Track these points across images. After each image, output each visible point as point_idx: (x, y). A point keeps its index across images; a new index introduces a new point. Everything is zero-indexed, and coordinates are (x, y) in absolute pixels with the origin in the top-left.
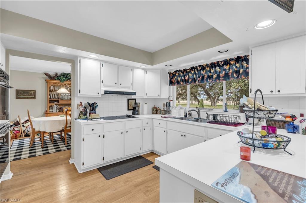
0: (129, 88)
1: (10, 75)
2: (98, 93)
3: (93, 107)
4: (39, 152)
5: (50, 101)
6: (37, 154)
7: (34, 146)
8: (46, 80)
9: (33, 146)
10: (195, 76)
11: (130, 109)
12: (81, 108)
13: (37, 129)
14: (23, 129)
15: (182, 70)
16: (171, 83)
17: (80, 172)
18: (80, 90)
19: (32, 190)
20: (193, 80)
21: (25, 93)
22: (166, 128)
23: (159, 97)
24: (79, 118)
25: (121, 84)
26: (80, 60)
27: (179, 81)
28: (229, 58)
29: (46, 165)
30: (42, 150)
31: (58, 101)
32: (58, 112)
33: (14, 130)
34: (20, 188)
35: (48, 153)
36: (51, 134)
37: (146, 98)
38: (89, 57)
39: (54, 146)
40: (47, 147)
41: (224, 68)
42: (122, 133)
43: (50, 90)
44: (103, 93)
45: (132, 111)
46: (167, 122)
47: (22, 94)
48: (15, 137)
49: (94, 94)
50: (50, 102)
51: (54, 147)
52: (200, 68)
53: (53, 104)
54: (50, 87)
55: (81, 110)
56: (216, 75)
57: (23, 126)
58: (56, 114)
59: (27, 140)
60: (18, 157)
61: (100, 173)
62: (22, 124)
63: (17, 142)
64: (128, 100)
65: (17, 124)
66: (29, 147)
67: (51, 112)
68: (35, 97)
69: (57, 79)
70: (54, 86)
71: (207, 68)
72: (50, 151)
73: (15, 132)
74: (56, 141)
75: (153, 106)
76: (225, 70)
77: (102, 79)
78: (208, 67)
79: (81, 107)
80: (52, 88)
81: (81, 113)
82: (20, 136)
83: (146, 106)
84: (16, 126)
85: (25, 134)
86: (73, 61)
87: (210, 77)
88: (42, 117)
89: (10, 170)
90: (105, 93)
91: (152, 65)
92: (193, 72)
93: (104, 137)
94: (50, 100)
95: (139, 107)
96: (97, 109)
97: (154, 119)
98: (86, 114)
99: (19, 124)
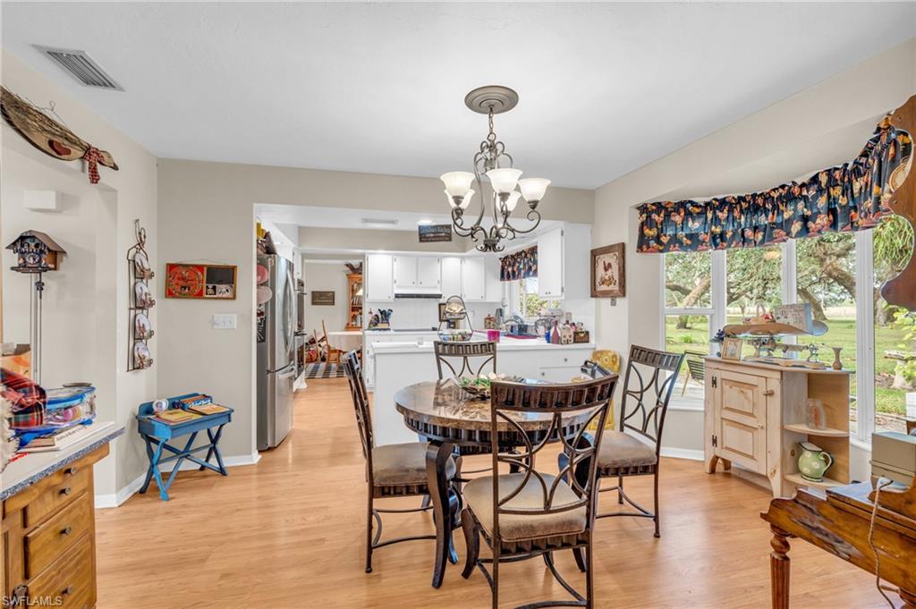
0: (436, 288)
2: (389, 297)
3: (385, 315)
6: (330, 376)
8: (347, 276)
9: (328, 369)
12: (371, 317)
13: (332, 347)
14: (320, 349)
21: (322, 295)
23: (483, 300)
24: (369, 329)
25: (421, 283)
26: (367, 256)
27: (510, 273)
33: (309, 350)
38: (377, 252)
43: (353, 290)
44: (394, 297)
47: (318, 298)
48: (310, 360)
49: (385, 298)
50: (353, 310)
53: (356, 313)
54: (353, 286)
55: (371, 319)
57: (320, 345)
59: (323, 365)
62: (319, 342)
63: (311, 365)
64: (440, 305)
65: (313, 341)
67: (353, 325)
68: (334, 302)
70: (358, 284)
73: (310, 352)
77: (395, 278)
79: (371, 315)
80: (355, 288)
81: (371, 323)
84: (311, 344)
85: (322, 356)
86: (363, 256)
88: (343, 331)
90: (396, 297)
94: (353, 306)
96: (390, 318)
98: (376, 325)
99: (314, 342)
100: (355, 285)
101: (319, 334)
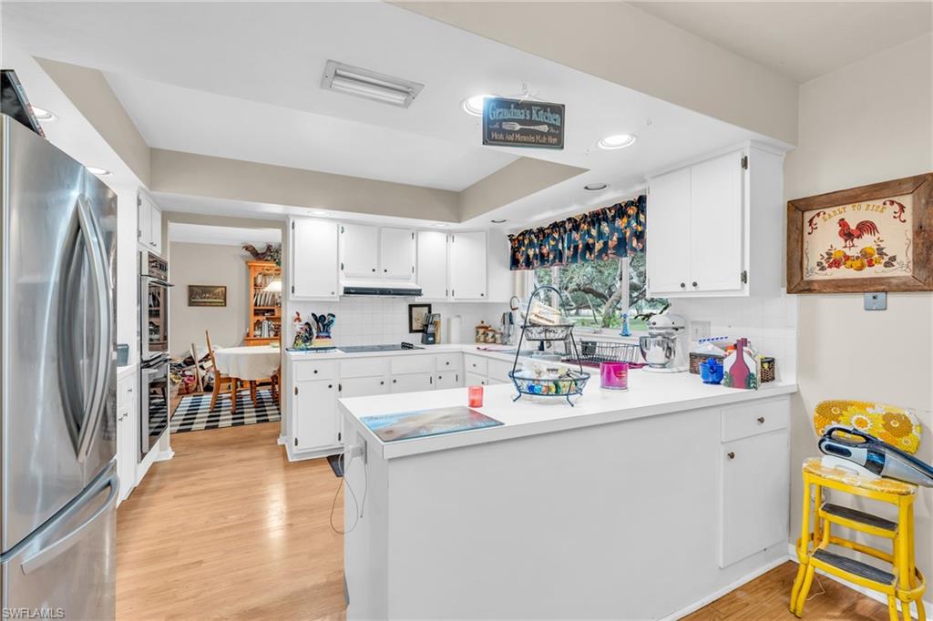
0: (408, 279)
1: (168, 261)
2: (333, 293)
3: (323, 324)
4: (226, 420)
5: (255, 310)
6: (221, 424)
7: (217, 414)
8: (247, 263)
9: (216, 407)
10: (560, 245)
11: (414, 328)
12: (298, 327)
13: (223, 372)
14: (202, 373)
15: (535, 230)
16: (515, 263)
17: (290, 460)
18: (293, 288)
19: (203, 479)
20: (558, 256)
21: (204, 292)
22: (486, 376)
23: (483, 300)
24: (295, 347)
25: (386, 271)
26: (293, 224)
27: (531, 257)
28: (627, 200)
29: (234, 444)
30: (231, 417)
31: (273, 311)
32: (272, 336)
33: (184, 375)
34: (183, 474)
35: (243, 423)
36: (253, 385)
37: (450, 303)
38: (310, 214)
39: (256, 412)
40: (243, 413)
41: (616, 225)
42: (382, 383)
43: (255, 285)
44: (342, 293)
45: (420, 335)
46: (490, 361)
47: (198, 295)
48: (185, 391)
49: (325, 294)
50: (257, 313)
51: (255, 414)
52: (571, 225)
53: (261, 318)
54: (255, 279)
55: (299, 330)
56: (601, 242)
57: (202, 367)
58: (266, 341)
59: (208, 398)
60: (186, 427)
61: (329, 465)
62: (200, 362)
63: (188, 400)
64: (411, 307)
65: (190, 361)
66: (209, 410)
67: (258, 337)
68: (225, 302)
69: (269, 258)
70: (265, 275)
71: (582, 225)
72: (245, 420)
73: (186, 379)
74: (263, 402)
75: (479, 324)
76: (618, 230)
77: (341, 261)
78: (584, 223)
79: (297, 322)
80: (259, 281)
81: (298, 337)
82: (196, 389)
83: (455, 323)
84: (188, 365)
85: (205, 384)
87: (589, 248)
88: (239, 346)
89: (171, 445)
90: (345, 293)
91: (459, 222)
92: (556, 236)
93: (340, 389)
94: (258, 308)
95: (435, 324)
96: (333, 329)
97: (466, 356)
98: (308, 339)
99: (193, 363)
100: (260, 278)
101: (201, 350)
